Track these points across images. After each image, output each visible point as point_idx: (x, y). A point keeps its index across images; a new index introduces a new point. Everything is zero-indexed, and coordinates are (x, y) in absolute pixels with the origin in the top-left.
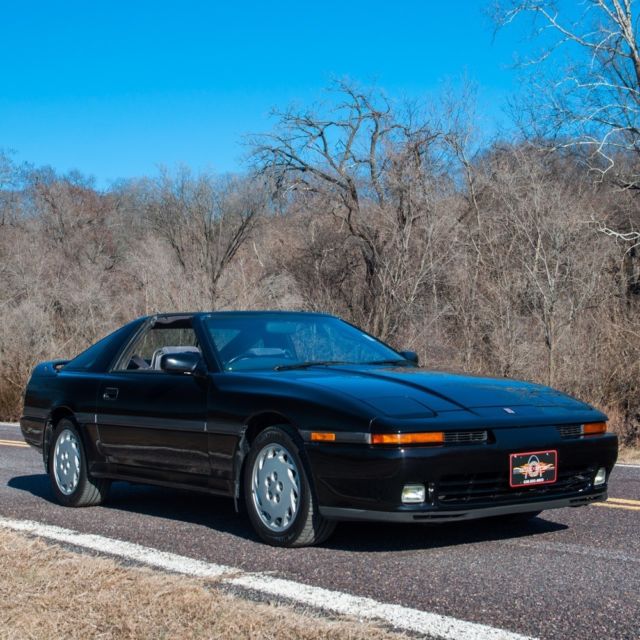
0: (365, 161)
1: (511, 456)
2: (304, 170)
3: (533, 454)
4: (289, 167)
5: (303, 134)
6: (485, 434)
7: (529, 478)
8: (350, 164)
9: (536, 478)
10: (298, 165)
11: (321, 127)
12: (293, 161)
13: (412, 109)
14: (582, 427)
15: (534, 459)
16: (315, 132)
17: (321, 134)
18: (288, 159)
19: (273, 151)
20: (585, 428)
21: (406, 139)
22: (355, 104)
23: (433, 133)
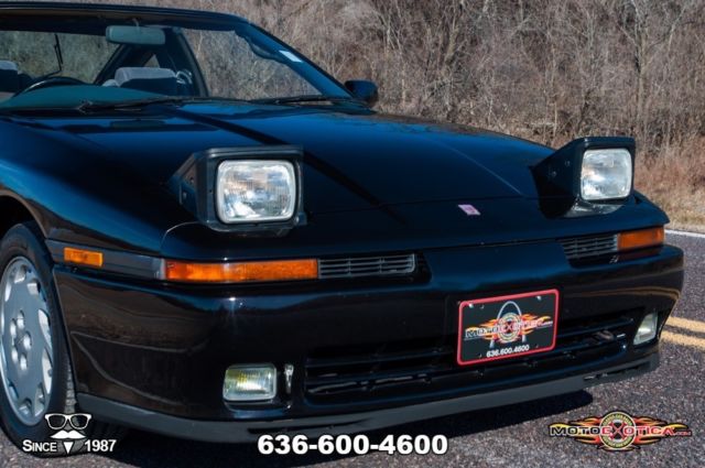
1: (462, 305)
3: (509, 299)
6: (412, 259)
7: (499, 346)
9: (513, 345)
14: (616, 238)
15: (510, 309)
20: (620, 242)
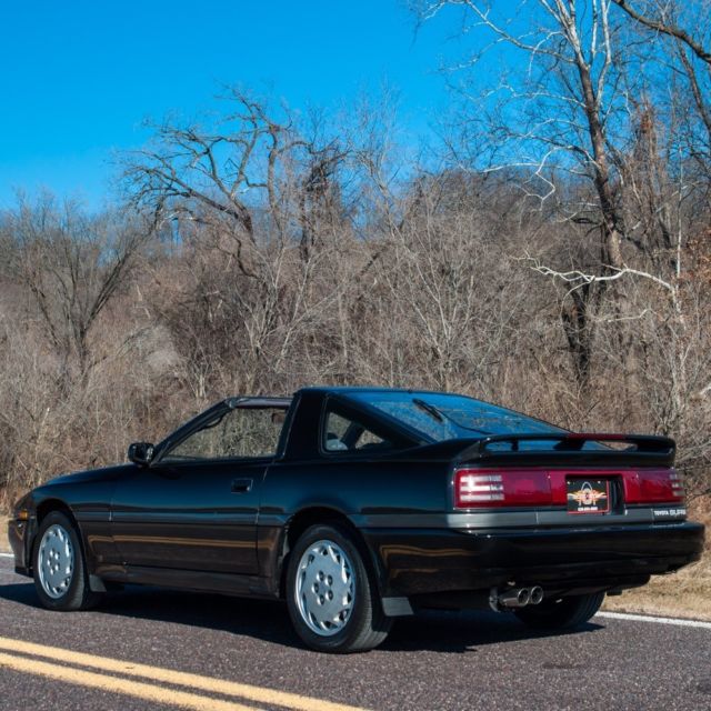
0: (263, 185)
2: (187, 196)
4: (169, 192)
5: (185, 151)
8: (243, 188)
10: (181, 189)
11: (208, 143)
12: (175, 185)
13: (318, 119)
16: (200, 149)
17: (208, 152)
18: (169, 182)
19: (147, 172)
21: (309, 157)
22: (248, 114)
23: (342, 151)
